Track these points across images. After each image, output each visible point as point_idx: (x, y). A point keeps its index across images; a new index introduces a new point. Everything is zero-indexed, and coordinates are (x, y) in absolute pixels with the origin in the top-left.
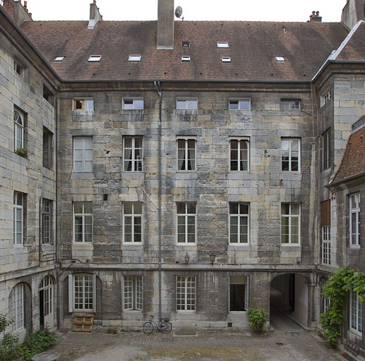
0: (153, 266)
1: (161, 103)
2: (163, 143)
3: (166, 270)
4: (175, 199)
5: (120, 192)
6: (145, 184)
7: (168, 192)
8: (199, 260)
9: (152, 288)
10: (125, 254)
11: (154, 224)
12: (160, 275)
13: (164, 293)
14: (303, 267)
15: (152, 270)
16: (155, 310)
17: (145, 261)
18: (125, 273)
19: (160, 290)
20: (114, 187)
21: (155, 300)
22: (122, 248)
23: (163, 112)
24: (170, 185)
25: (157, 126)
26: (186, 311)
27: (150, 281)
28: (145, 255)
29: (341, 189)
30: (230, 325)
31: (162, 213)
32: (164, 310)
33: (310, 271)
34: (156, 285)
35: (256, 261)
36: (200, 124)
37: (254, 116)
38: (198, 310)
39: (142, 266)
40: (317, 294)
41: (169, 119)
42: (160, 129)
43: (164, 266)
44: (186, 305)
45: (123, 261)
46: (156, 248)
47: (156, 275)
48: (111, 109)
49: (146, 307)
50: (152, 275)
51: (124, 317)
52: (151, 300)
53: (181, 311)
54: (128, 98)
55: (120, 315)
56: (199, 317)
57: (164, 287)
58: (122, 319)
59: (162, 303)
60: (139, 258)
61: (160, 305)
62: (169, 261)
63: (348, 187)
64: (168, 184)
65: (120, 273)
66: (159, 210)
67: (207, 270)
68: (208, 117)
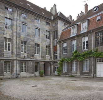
1: (17, 12)
2: (18, 23)
3: (18, 60)
4: (21, 40)
5: (4, 34)
7: (19, 37)
8: (27, 58)
9: (14, 65)
10: (5, 54)
11: (15, 46)
13: (17, 67)
14: (50, 61)
15: (14, 60)
16: (15, 72)
17: (12, 57)
18: (5, 60)
20: (2, 32)
21: (15, 69)
22: (4, 52)
23: (18, 14)
24: (20, 35)
26: (23, 72)
27: (13, 63)
28: (12, 55)
29: (61, 42)
30: (35, 75)
32: (17, 72)
33: (51, 62)
34: (15, 65)
35: (41, 59)
36: (28, 21)
37: (40, 24)
38: (27, 71)
39: (11, 59)
40: (53, 67)
41: (20, 17)
42: (17, 19)
44: (23, 70)
45: (4, 57)
46: (15, 53)
47: (15, 61)
48: (1, 7)
49: (12, 71)
50: (14, 61)
51: (4, 74)
52: (13, 69)
54: (7, 6)
55: (3, 74)
56: (27, 73)
57: (17, 65)
58: (3, 75)
59: (17, 70)
60: (10, 56)
61: (16, 71)
62: (19, 57)
63: (63, 42)
64: (19, 35)
65: (3, 60)
66: (17, 42)
67: (29, 61)
68: (30, 20)
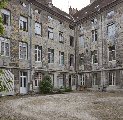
0: (101, 70)
1: (102, 16)
2: (103, 29)
3: (105, 71)
4: (107, 46)
5: (91, 49)
6: (98, 44)
7: (105, 44)
8: (117, 66)
9: (100, 77)
10: (92, 67)
11: (101, 56)
12: (103, 73)
13: (104, 79)
15: (100, 71)
16: (102, 85)
17: (98, 68)
18: (93, 73)
19: (103, 78)
20: (89, 47)
22: (92, 65)
23: (102, 19)
24: (106, 42)
25: (101, 24)
26: (113, 85)
27: (100, 75)
28: (98, 67)
31: (103, 52)
32: (104, 85)
34: (102, 76)
36: (115, 17)
38: (117, 84)
39: (97, 70)
41: (105, 20)
43: (104, 70)
44: (113, 83)
45: (92, 70)
46: (102, 64)
47: (102, 73)
48: (88, 24)
49: (99, 84)
50: (100, 73)
51: (93, 87)
52: (100, 81)
53: (111, 85)
54: (92, 19)
55: (91, 86)
56: (117, 87)
57: (104, 77)
58: (92, 87)
59: (104, 82)
60: (97, 68)
61: (103, 83)
62: (106, 68)
64: (105, 42)
65: (91, 73)
67: (120, 70)
68: (118, 13)
